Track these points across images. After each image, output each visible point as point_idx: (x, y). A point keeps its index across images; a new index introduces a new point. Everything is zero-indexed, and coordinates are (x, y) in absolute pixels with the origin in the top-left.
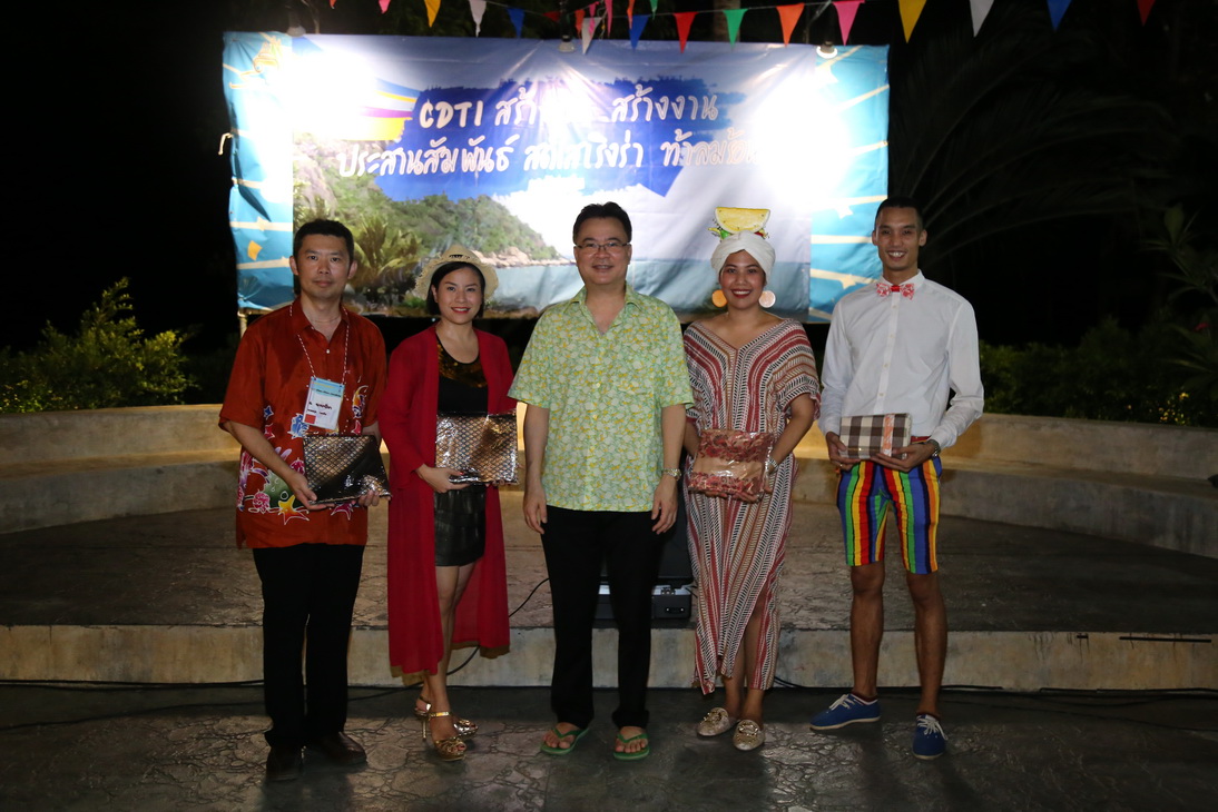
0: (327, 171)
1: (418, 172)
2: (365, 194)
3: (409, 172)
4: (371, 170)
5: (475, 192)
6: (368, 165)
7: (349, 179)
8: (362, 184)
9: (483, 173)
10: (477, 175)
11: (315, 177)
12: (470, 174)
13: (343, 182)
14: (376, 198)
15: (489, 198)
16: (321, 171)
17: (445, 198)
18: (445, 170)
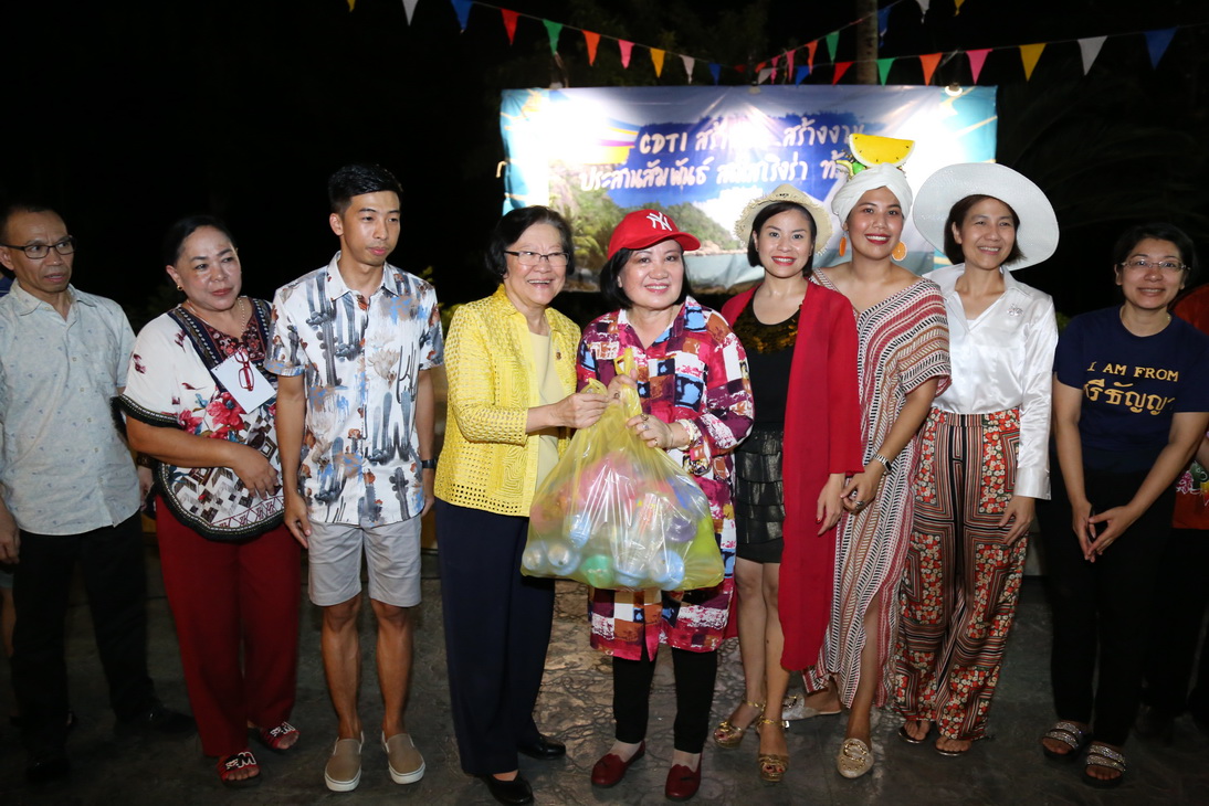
0: (573, 187)
1: (638, 186)
2: (599, 203)
3: (632, 186)
4: (604, 185)
5: (680, 200)
6: (602, 182)
7: (588, 193)
8: (597, 195)
9: (686, 186)
10: (682, 188)
11: (564, 191)
12: (677, 187)
13: (584, 195)
14: (608, 206)
15: (690, 204)
16: (568, 187)
17: (658, 204)
18: (658, 184)
